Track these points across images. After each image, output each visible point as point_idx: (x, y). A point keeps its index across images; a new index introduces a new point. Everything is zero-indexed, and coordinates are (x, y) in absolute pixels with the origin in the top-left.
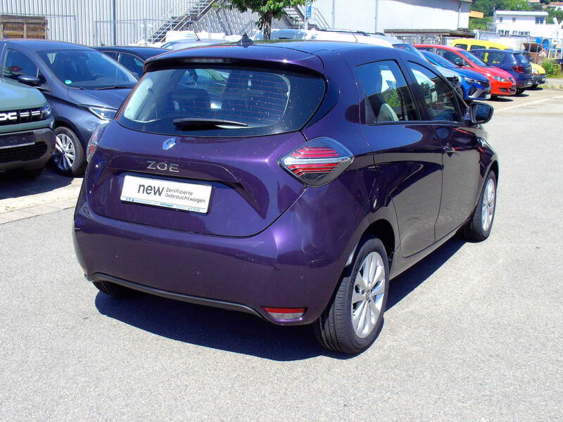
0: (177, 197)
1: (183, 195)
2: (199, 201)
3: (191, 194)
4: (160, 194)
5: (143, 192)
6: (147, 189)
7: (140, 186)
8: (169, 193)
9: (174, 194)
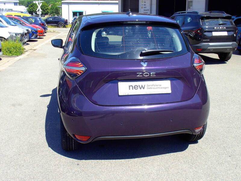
0: (154, 88)
1: (156, 87)
2: (165, 88)
3: (161, 85)
4: (144, 88)
5: (133, 89)
6: (135, 87)
7: (130, 86)
8: (149, 87)
9: (152, 87)
